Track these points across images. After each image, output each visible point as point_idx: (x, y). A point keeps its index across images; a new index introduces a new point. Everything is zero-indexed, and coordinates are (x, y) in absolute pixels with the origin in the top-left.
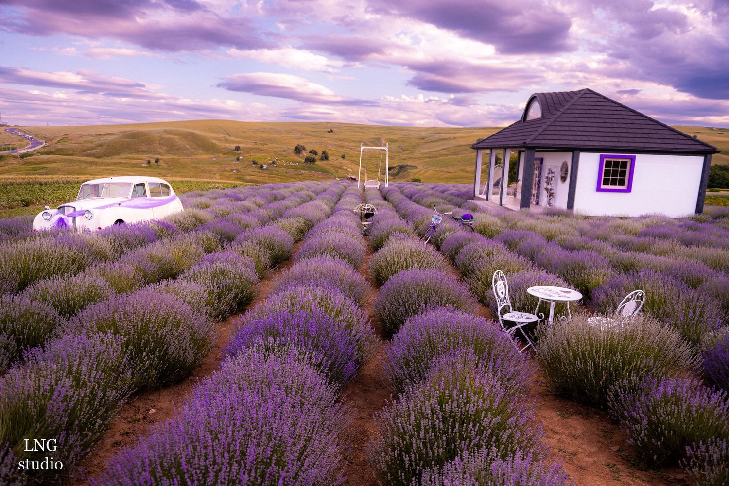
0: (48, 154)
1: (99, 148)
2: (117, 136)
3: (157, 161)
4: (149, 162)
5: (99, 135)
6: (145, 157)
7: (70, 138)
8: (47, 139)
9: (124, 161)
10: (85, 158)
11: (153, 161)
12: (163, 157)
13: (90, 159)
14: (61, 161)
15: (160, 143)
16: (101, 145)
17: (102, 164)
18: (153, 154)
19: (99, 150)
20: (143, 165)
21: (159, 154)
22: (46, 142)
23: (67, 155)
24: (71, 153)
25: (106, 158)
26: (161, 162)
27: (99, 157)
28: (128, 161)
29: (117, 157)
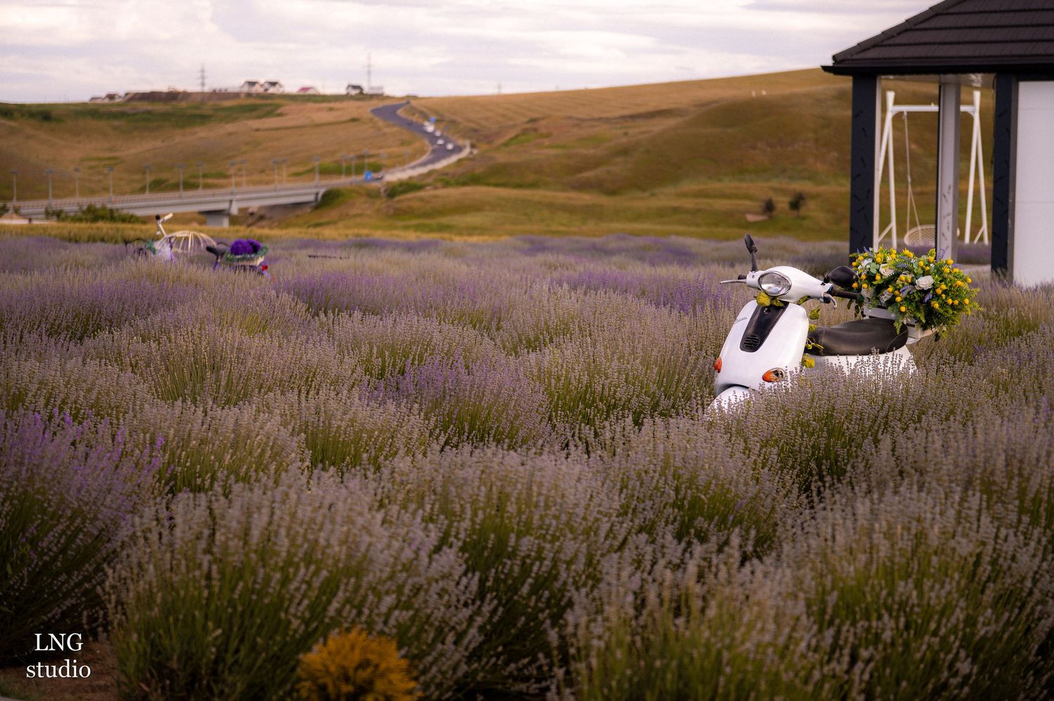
0: (465, 184)
1: (620, 159)
2: (680, 120)
3: (796, 203)
4: (769, 207)
5: (632, 117)
6: (760, 188)
7: (544, 131)
8: (477, 135)
9: (689, 203)
10: (573, 194)
11: (782, 202)
12: (821, 189)
13: (586, 198)
14: (496, 205)
15: (817, 140)
16: (624, 151)
17: (618, 215)
18: (791, 178)
19: (619, 168)
20: (751, 218)
21: (812, 177)
22: (473, 146)
23: (519, 186)
24: (531, 177)
25: (639, 194)
26: (811, 209)
27: (612, 193)
28: (703, 203)
29: (669, 189)
